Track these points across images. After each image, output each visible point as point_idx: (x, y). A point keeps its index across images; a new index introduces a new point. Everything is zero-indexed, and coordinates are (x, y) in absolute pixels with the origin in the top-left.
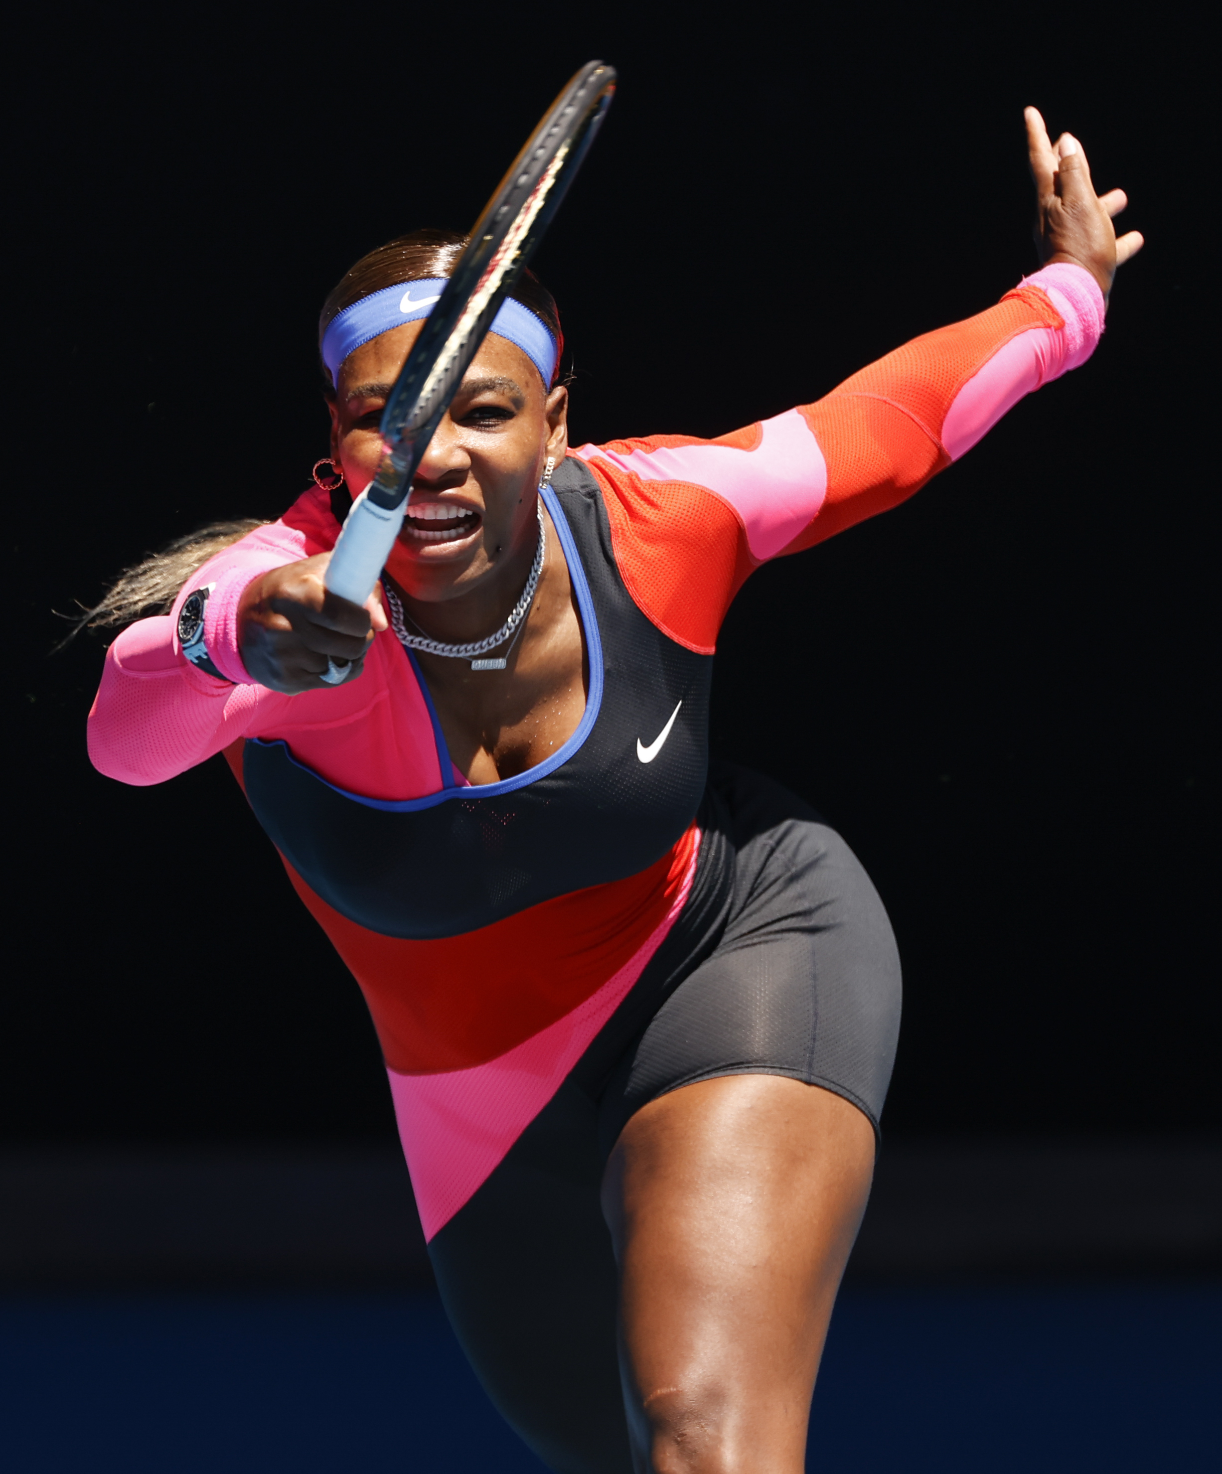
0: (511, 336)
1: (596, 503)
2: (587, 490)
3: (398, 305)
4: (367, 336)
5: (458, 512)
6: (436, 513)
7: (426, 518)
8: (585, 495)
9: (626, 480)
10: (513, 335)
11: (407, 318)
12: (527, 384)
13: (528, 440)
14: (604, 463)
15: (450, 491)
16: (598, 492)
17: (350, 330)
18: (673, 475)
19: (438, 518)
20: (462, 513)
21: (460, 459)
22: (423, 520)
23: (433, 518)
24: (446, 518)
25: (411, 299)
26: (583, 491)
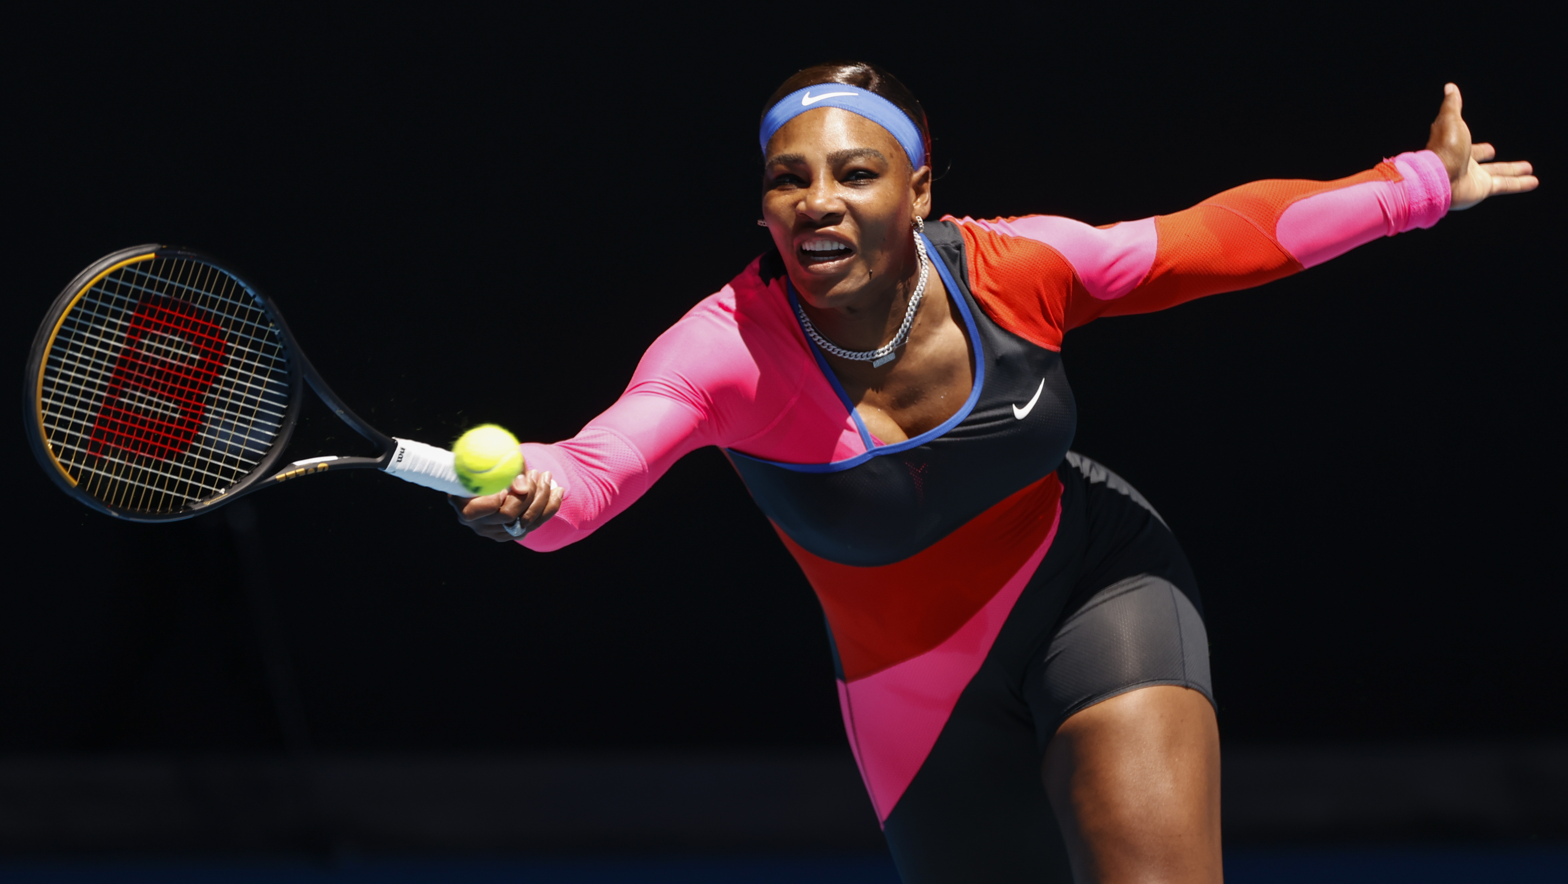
0: (879, 121)
1: (961, 252)
2: (956, 244)
3: (801, 101)
4: (780, 124)
5: (839, 245)
6: (823, 246)
7: (817, 250)
8: (954, 248)
9: (987, 237)
10: (881, 121)
11: (805, 109)
12: (891, 156)
13: (890, 195)
14: (973, 226)
15: (831, 229)
16: (963, 246)
17: (774, 120)
18: (1019, 233)
19: (825, 249)
20: (842, 247)
21: (836, 206)
22: (815, 251)
23: (822, 250)
24: (830, 249)
25: (810, 96)
26: (953, 245)
